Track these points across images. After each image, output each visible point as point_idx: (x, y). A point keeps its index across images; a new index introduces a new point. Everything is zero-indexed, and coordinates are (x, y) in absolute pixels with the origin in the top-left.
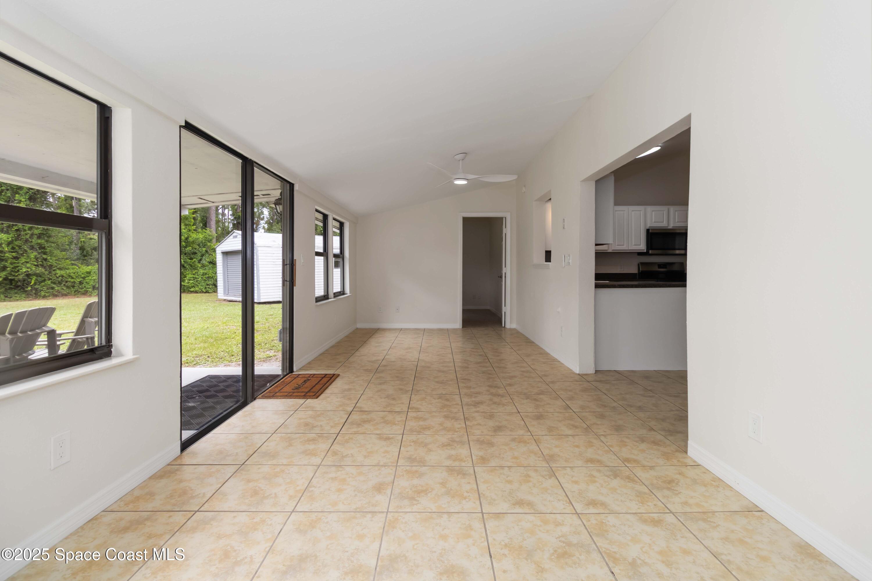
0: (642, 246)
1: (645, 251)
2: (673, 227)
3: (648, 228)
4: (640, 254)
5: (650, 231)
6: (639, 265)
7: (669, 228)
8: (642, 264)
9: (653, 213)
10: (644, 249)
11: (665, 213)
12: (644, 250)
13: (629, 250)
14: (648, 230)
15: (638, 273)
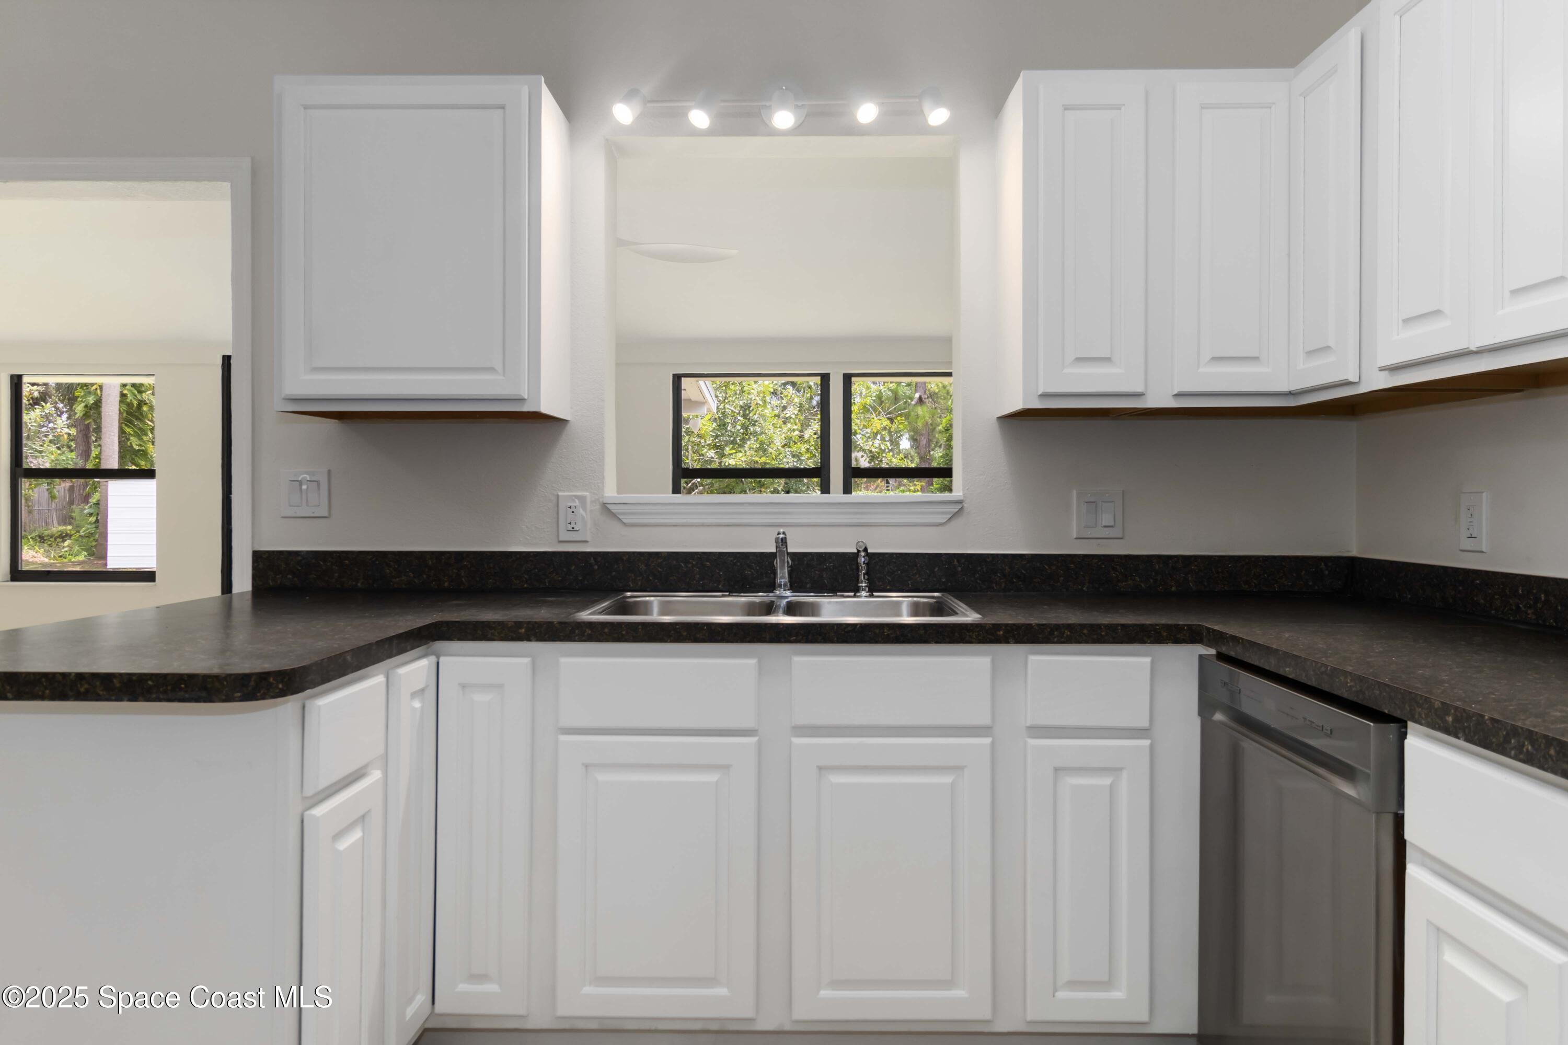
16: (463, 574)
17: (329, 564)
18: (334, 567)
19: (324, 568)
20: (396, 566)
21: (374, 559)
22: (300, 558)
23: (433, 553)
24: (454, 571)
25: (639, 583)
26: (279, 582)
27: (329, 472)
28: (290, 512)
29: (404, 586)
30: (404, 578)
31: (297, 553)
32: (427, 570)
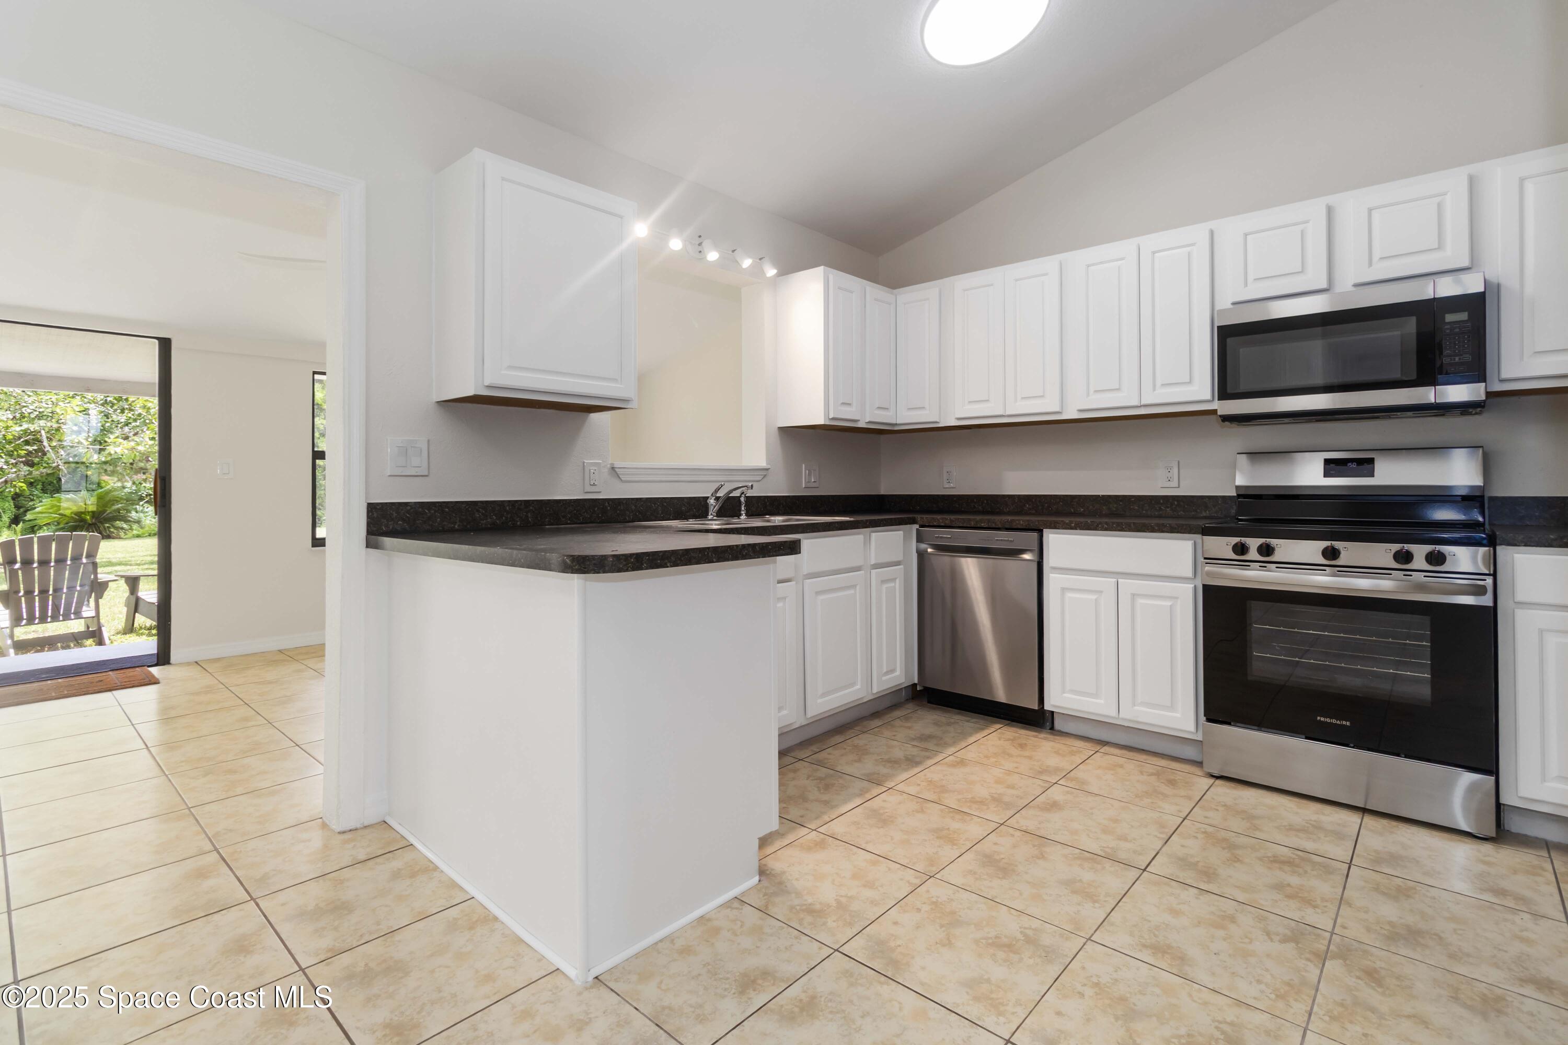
16: (529, 516)
17: (433, 512)
18: (437, 514)
19: (429, 515)
20: (484, 512)
21: (467, 507)
22: (409, 508)
23: (509, 501)
24: (524, 513)
25: (632, 517)
26: (391, 527)
27: (429, 441)
28: (399, 472)
29: (489, 526)
30: (489, 520)
31: (406, 504)
32: (505, 514)
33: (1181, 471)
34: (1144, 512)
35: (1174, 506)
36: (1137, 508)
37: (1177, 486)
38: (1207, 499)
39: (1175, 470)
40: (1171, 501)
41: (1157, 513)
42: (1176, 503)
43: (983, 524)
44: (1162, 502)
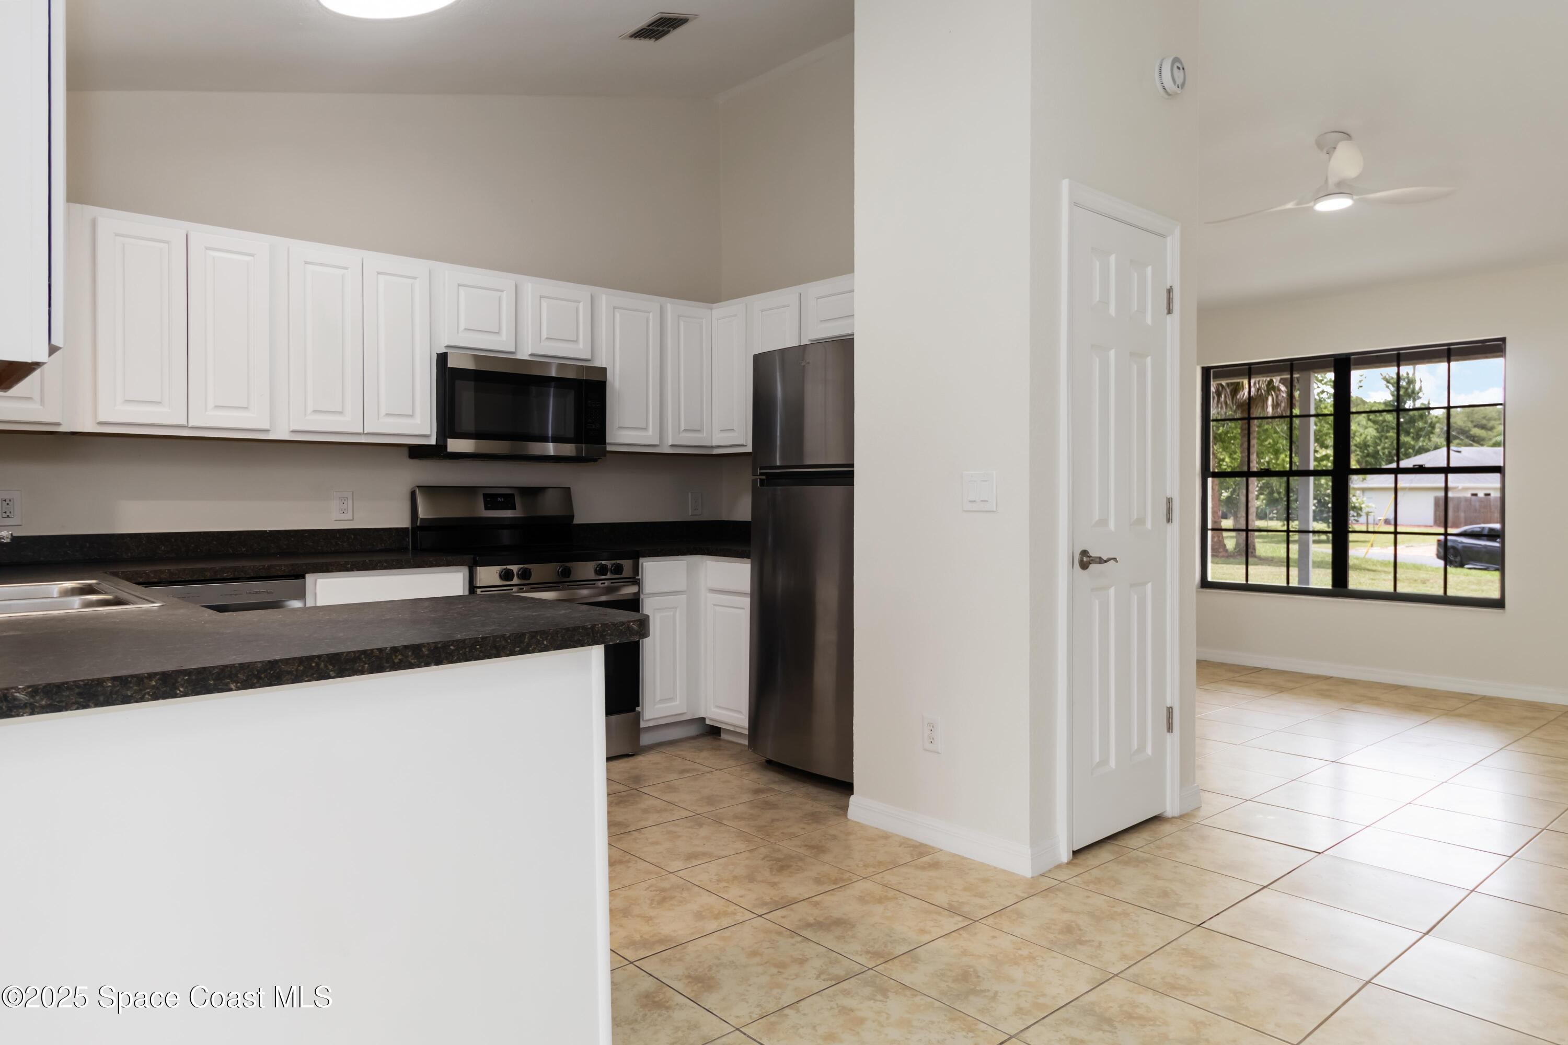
0: (418, 420)
1: (433, 441)
2: (531, 355)
3: (444, 350)
4: (417, 452)
5: (451, 364)
6: (413, 495)
7: (519, 356)
8: (431, 491)
9: (462, 291)
10: (428, 433)
11: (507, 299)
12: (428, 436)
13: (366, 434)
14: (442, 358)
15: (412, 528)
33: (354, 502)
34: (319, 548)
35: (351, 540)
36: (311, 544)
37: (352, 519)
38: (382, 532)
39: (350, 502)
40: (347, 535)
41: (333, 549)
42: (353, 537)
43: (225, 575)
44: (338, 536)
